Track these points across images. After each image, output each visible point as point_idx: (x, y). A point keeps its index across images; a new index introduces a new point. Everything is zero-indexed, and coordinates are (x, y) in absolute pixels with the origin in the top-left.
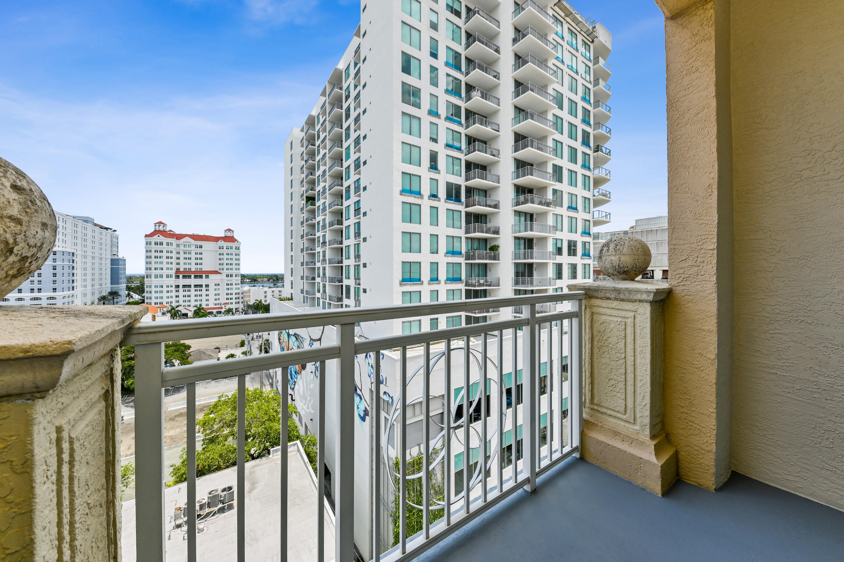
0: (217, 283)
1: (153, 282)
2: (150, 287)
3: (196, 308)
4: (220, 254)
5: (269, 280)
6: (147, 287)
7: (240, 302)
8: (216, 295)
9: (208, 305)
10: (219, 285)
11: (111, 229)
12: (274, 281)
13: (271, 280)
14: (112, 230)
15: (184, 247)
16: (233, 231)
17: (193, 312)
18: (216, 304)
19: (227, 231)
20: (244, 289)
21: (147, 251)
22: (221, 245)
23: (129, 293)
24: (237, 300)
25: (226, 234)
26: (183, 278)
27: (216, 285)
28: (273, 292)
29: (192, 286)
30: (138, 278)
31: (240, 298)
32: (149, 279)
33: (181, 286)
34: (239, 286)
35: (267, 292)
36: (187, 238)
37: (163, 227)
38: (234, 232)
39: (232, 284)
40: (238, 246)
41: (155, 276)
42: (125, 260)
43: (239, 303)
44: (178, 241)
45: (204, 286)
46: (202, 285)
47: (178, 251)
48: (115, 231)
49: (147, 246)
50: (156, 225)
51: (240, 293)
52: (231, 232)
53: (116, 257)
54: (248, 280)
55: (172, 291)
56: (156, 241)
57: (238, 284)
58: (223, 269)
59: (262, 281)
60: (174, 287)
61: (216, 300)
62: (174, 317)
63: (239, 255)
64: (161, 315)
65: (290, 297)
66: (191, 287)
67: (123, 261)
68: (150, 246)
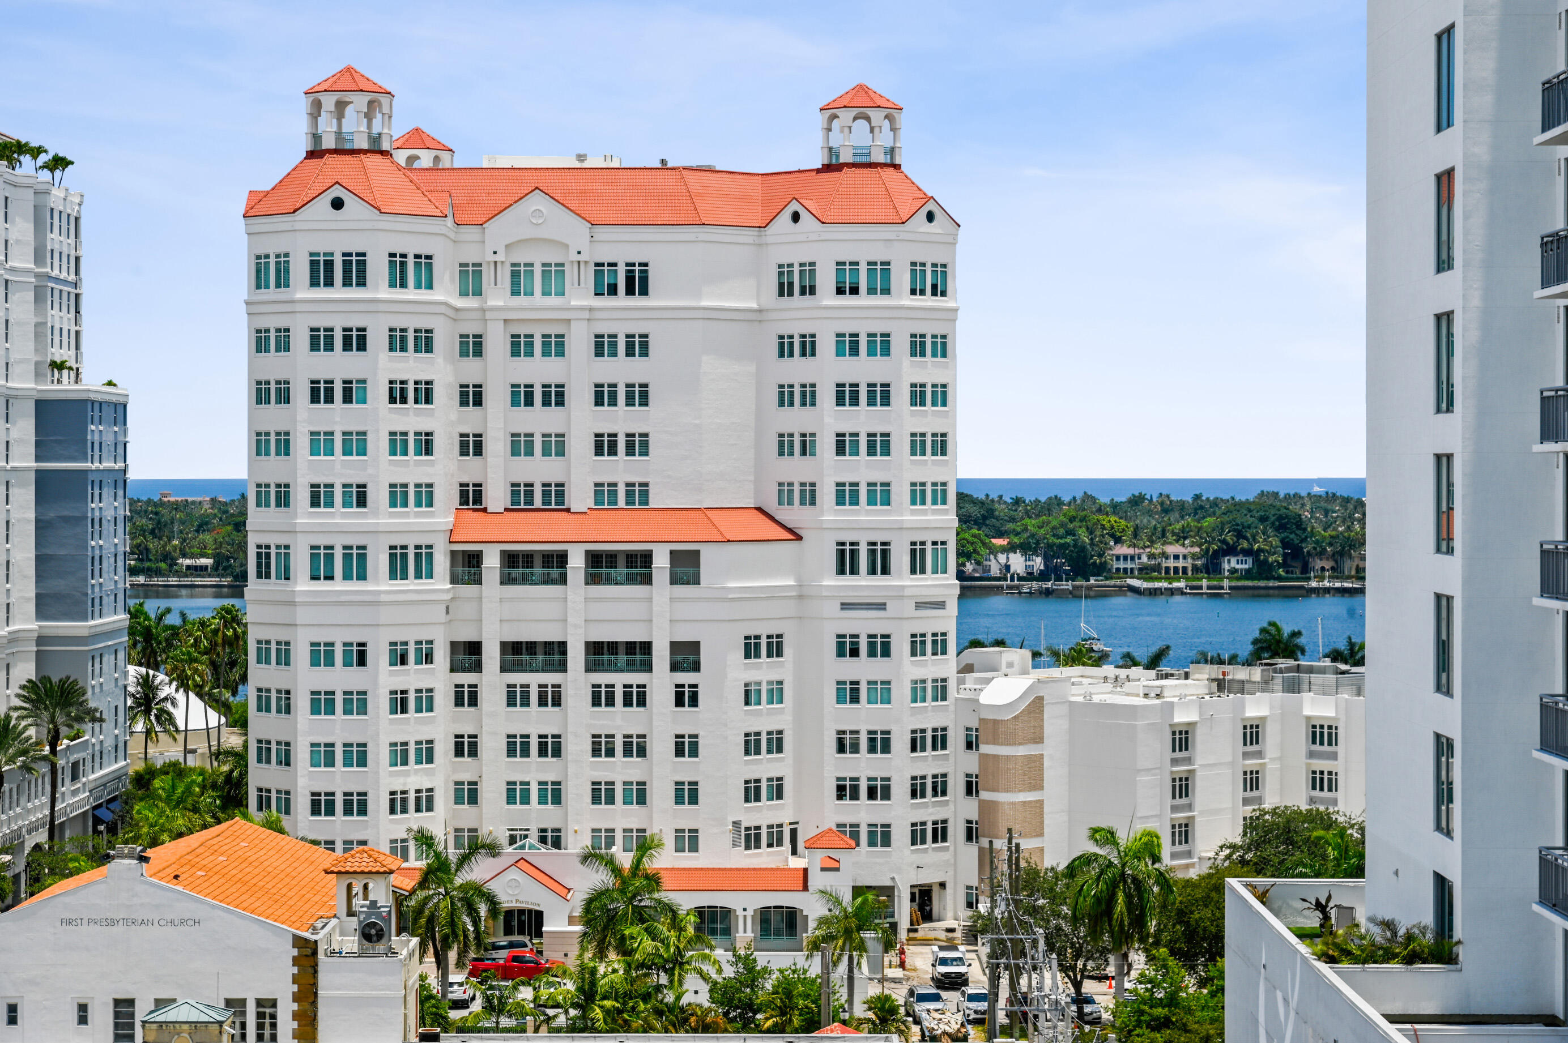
0: (763, 630)
1: (302, 615)
2: (284, 656)
3: (599, 878)
4: (785, 348)
5: (1211, 566)
6: (263, 657)
7: (957, 831)
8: (751, 745)
9: (694, 847)
10: (776, 648)
11: (36, 152)
12: (1262, 569)
13: (1230, 563)
14: (43, 158)
15: (515, 292)
16: (892, 112)
17: (577, 903)
18: (752, 839)
19: (846, 116)
20: (988, 697)
21: (261, 342)
22: (795, 256)
23: (146, 683)
24: (929, 810)
25: (836, 139)
26: (506, 580)
27: (751, 649)
28: (1252, 734)
29: (576, 656)
30: (203, 526)
31: (956, 785)
32: (273, 585)
33: (491, 656)
34: (947, 666)
35: (1200, 740)
36: (537, 202)
37: (369, 116)
38: (903, 120)
39: (880, 647)
40: (930, 256)
41: (314, 557)
42: (118, 412)
43: (940, 833)
44: (470, 233)
45: (661, 656)
46: (646, 647)
47: (471, 329)
48: (59, 163)
49: (264, 295)
50: (317, 105)
51: (956, 739)
52: (877, 116)
53: (65, 387)
54: (1017, 563)
55: (426, 701)
56: (322, 245)
57: (940, 646)
58: (810, 495)
59: (1145, 572)
60: (442, 656)
61: (752, 792)
62: (446, 945)
63: (942, 347)
64: (351, 943)
65: (1428, 918)
66: (562, 667)
67: (108, 413)
68: (282, 294)
